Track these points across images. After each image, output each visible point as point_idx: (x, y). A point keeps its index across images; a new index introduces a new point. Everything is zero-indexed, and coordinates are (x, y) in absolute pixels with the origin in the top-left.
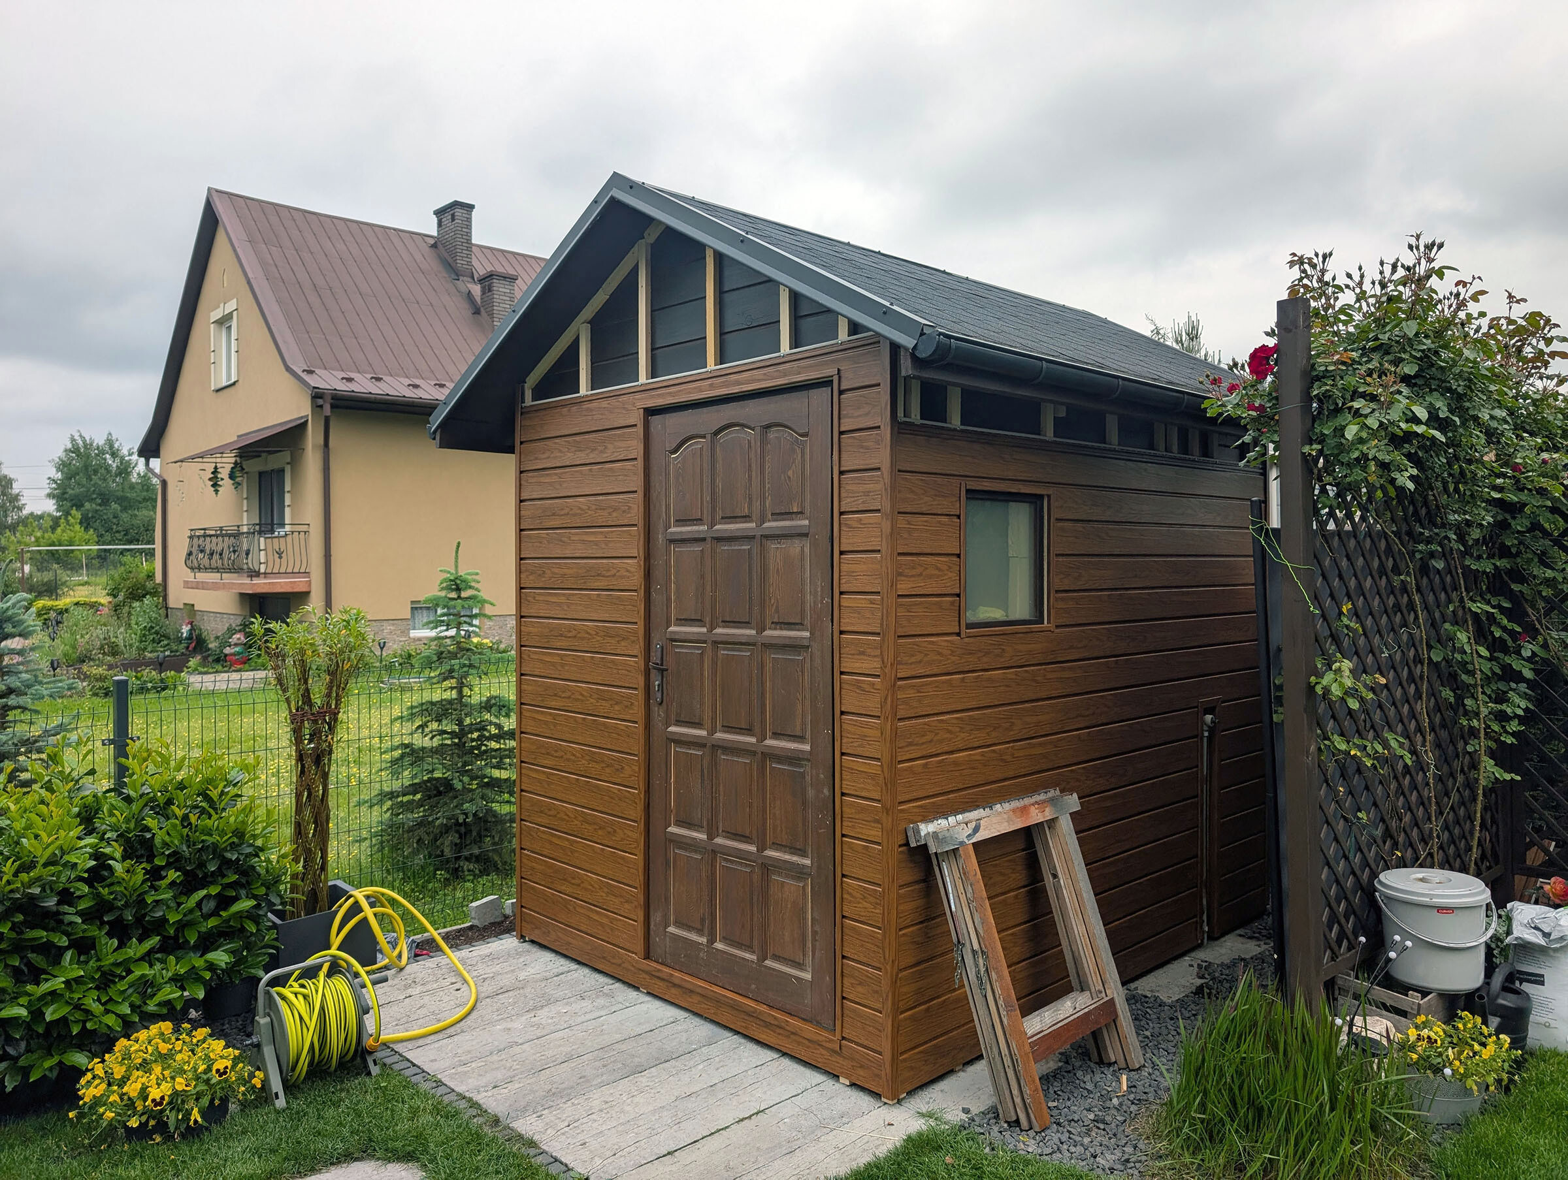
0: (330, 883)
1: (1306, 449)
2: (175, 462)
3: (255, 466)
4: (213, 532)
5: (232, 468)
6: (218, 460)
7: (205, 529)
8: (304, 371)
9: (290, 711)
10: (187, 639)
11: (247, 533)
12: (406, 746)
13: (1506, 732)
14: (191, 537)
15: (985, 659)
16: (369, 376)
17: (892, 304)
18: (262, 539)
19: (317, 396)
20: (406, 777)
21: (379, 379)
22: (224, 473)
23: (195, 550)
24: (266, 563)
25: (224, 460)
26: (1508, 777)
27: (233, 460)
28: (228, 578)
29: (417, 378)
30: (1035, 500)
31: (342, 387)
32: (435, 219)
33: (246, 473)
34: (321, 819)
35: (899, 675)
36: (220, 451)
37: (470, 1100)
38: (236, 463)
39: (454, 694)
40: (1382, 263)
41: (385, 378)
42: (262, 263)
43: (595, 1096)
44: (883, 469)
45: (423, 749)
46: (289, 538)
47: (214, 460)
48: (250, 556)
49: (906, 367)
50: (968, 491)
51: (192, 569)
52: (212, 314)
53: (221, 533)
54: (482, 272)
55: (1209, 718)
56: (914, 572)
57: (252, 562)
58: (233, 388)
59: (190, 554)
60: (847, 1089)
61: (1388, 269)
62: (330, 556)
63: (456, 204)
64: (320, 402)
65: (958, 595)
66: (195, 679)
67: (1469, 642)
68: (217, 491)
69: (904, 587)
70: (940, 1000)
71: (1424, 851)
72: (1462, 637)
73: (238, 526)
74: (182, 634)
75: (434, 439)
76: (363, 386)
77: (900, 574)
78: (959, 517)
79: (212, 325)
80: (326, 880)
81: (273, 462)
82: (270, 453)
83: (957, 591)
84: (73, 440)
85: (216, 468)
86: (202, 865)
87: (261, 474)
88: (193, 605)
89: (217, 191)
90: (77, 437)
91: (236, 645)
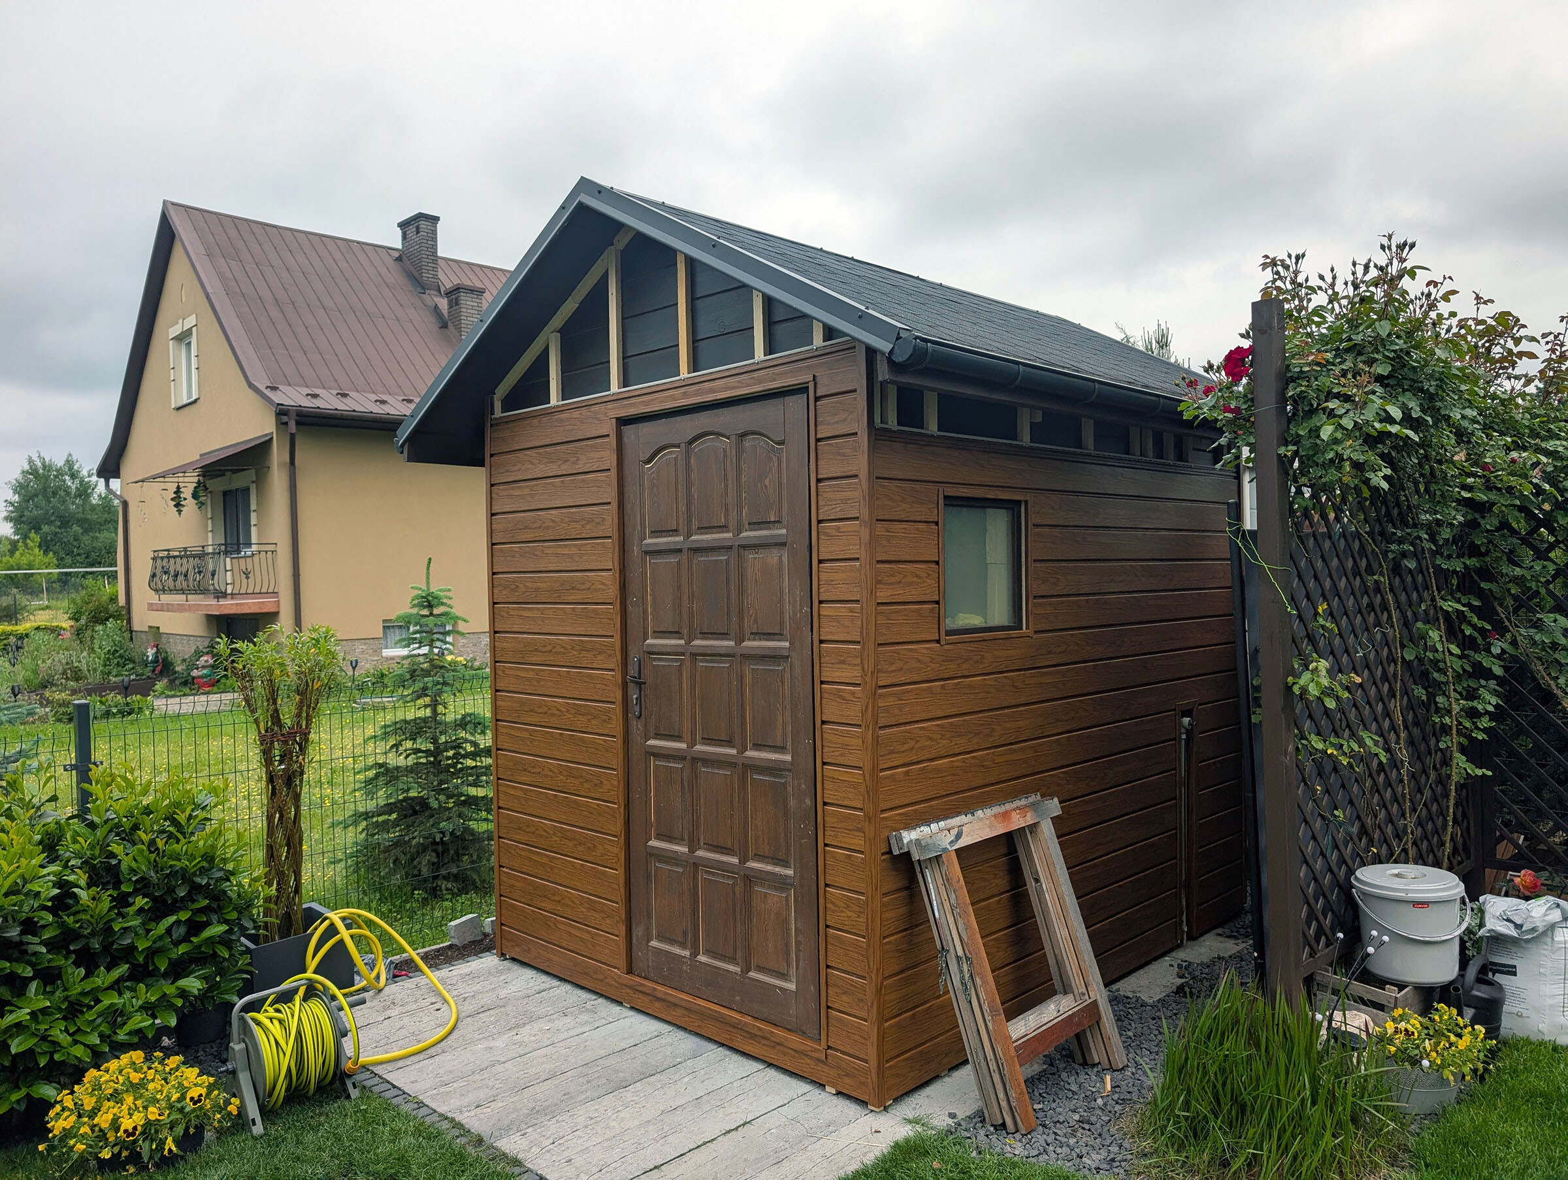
0: (304, 906)
1: (1282, 451)
2: (136, 482)
3: (217, 485)
4: (177, 553)
5: (195, 488)
6: (181, 480)
7: (168, 550)
8: (267, 387)
9: (260, 732)
10: (152, 662)
11: (213, 553)
12: (381, 766)
13: (1477, 728)
14: (154, 559)
15: (965, 666)
16: (335, 392)
17: (867, 308)
18: (228, 560)
19: (282, 413)
20: (382, 797)
21: (345, 395)
22: (187, 492)
23: (158, 572)
24: (233, 583)
25: (187, 479)
26: (1479, 772)
27: (196, 480)
28: (194, 599)
29: (384, 394)
30: (1012, 506)
31: (307, 403)
32: (399, 232)
33: (211, 492)
34: (294, 841)
35: (880, 683)
36: (183, 470)
37: (453, 1120)
38: (199, 482)
39: (428, 712)
40: (1354, 264)
41: (351, 394)
42: (222, 278)
43: (580, 1113)
44: (861, 476)
45: (398, 768)
46: (256, 558)
47: (176, 480)
48: (216, 577)
49: (883, 372)
50: (945, 497)
51: (156, 590)
52: (171, 330)
53: (185, 554)
54: (449, 285)
55: (1186, 720)
56: (892, 580)
57: (217, 583)
58: (194, 406)
59: (154, 576)
60: (835, 1097)
61: (1360, 270)
62: (299, 575)
63: (420, 216)
64: (285, 419)
65: (938, 603)
66: (159, 703)
67: (1441, 640)
68: (180, 512)
69: (884, 594)
70: (924, 1007)
71: (1398, 847)
72: (1434, 635)
73: (203, 547)
74: (148, 657)
75: (402, 453)
76: (329, 402)
77: (879, 582)
78: (937, 523)
79: (171, 342)
80: (300, 903)
81: (239, 481)
82: (235, 471)
83: (936, 598)
84: (30, 461)
85: (178, 487)
86: (171, 890)
87: (225, 493)
88: (158, 628)
89: (173, 204)
90: (35, 458)
91: (204, 667)
